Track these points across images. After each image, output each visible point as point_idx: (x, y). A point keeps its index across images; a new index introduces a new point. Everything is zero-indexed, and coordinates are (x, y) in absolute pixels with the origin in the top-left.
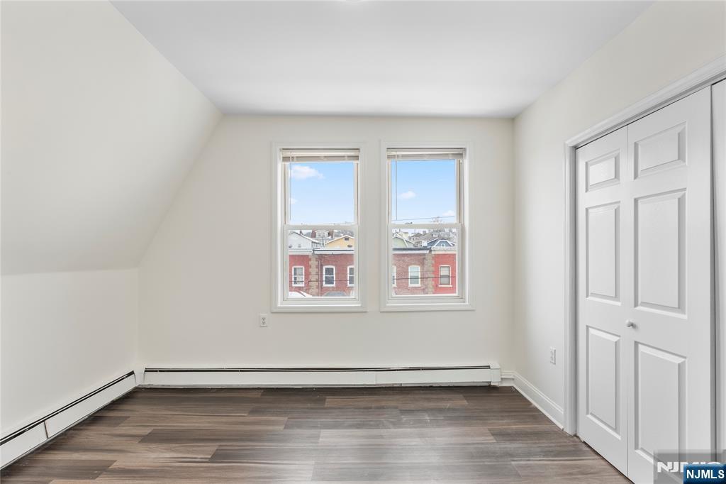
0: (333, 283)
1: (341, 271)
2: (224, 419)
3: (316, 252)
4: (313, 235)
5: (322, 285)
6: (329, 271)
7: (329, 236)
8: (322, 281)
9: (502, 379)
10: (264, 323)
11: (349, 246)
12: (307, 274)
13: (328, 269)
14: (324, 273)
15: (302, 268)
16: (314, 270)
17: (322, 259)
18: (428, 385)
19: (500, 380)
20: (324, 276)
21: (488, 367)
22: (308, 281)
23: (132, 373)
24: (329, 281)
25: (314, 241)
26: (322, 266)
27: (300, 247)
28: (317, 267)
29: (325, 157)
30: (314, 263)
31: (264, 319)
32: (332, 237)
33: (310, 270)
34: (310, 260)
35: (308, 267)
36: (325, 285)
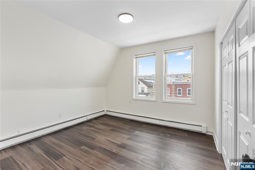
0: (181, 95)
1: (185, 90)
2: (119, 124)
3: (174, 83)
4: (177, 77)
5: (176, 95)
6: (180, 90)
7: (183, 77)
8: (176, 94)
9: (207, 131)
10: (130, 102)
11: (188, 81)
12: (171, 91)
13: (179, 89)
14: (177, 90)
15: (169, 89)
16: (173, 89)
17: (177, 86)
18: (178, 128)
19: (206, 132)
20: (177, 92)
21: (201, 126)
22: (171, 93)
23: (104, 111)
24: (179, 93)
25: (177, 79)
26: (176, 88)
27: (171, 81)
28: (175, 88)
29: (146, 56)
30: (173, 87)
31: (130, 101)
32: (185, 77)
33: (172, 89)
34: (172, 86)
35: (171, 88)
36: (177, 95)
